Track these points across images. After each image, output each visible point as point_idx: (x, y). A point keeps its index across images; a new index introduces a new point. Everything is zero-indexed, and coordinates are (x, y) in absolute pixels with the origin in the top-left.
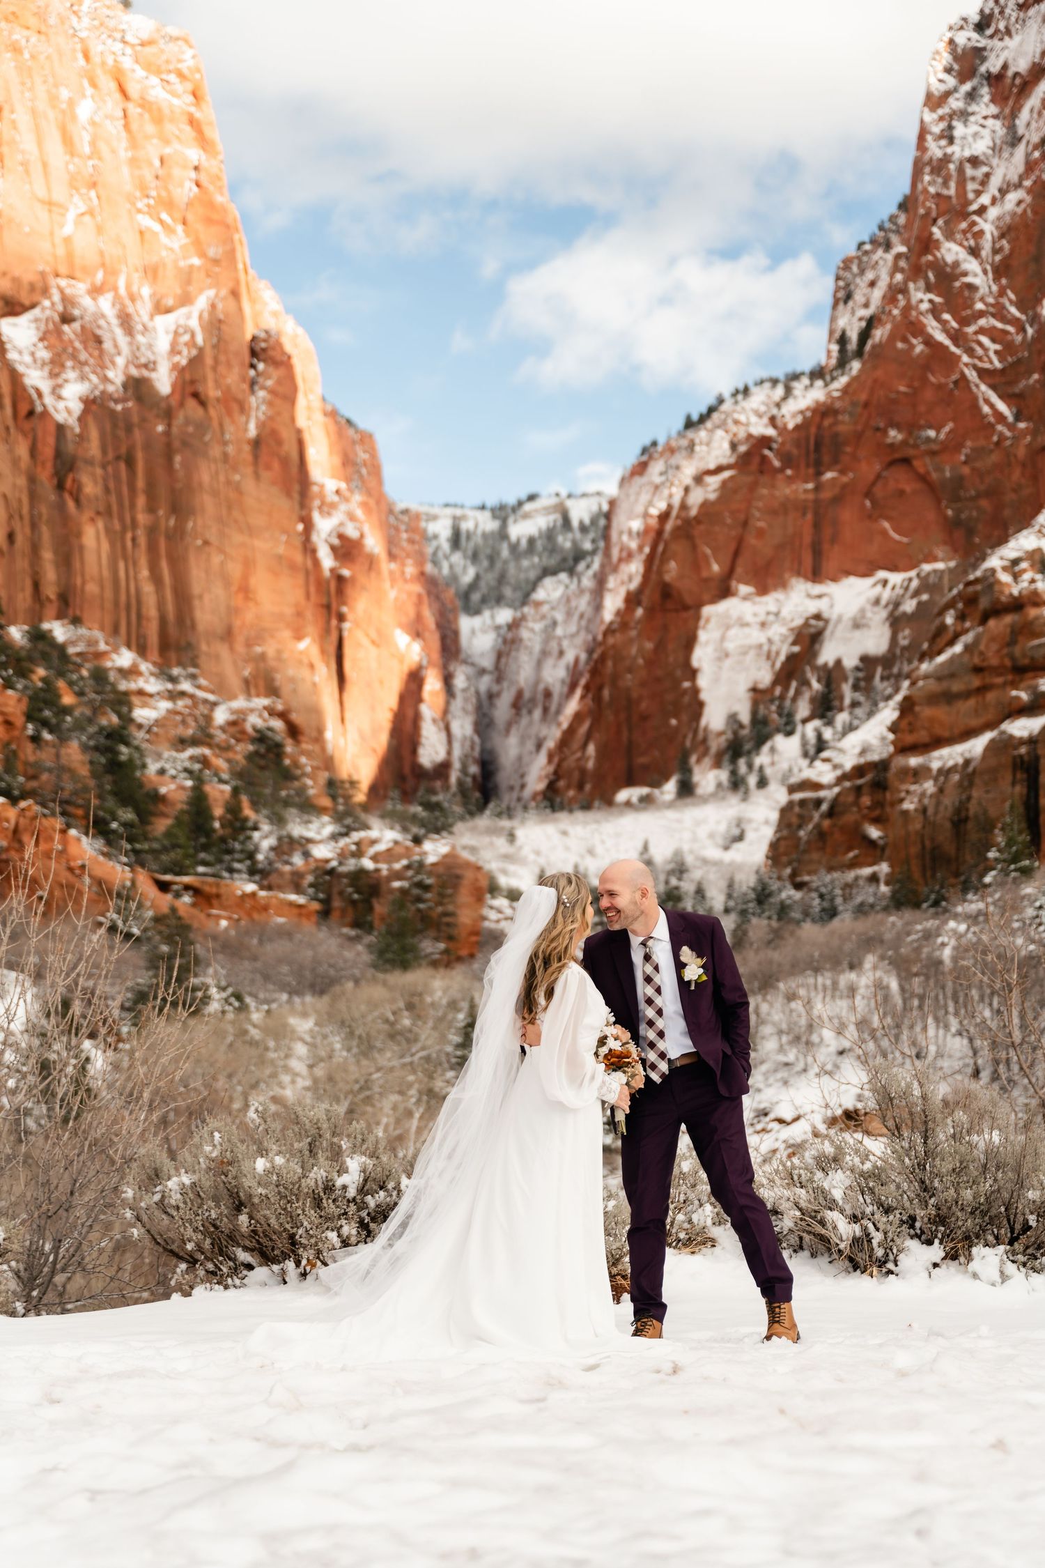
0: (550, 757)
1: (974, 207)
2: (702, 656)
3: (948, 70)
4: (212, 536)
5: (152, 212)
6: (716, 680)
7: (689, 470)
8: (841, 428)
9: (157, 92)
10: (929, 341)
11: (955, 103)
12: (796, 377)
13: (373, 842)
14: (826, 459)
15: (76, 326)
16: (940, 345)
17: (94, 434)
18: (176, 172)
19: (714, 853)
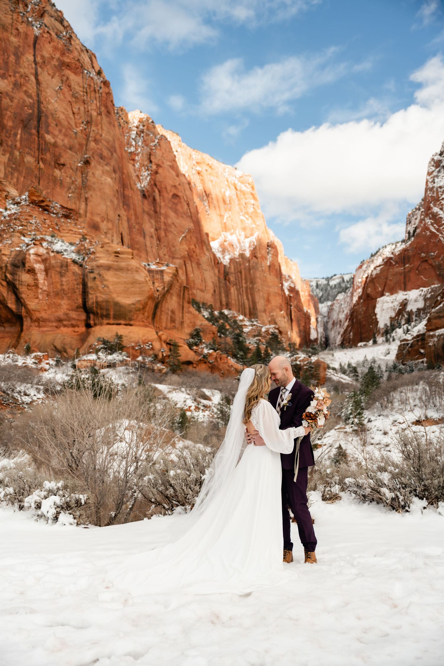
0: (342, 336)
1: (441, 198)
2: (377, 310)
3: (433, 166)
4: (260, 288)
5: (244, 215)
6: (381, 316)
7: (372, 267)
8: (409, 254)
9: (244, 188)
10: (431, 232)
11: (435, 174)
12: (398, 242)
13: (299, 357)
14: (406, 261)
15: (228, 242)
16: (434, 232)
17: (232, 267)
18: (249, 206)
19: (382, 357)
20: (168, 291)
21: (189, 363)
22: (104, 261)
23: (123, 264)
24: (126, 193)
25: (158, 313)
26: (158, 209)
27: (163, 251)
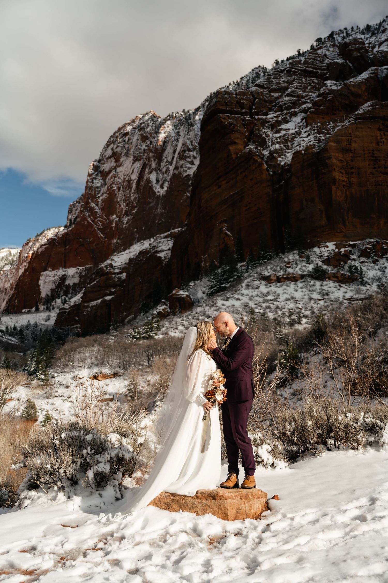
0: (7, 302)
1: (97, 196)
2: (41, 282)
3: (93, 169)
6: (44, 287)
7: (37, 245)
8: (70, 238)
10: (88, 222)
11: (94, 176)
12: (60, 227)
14: (67, 244)
16: (90, 223)
19: (43, 322)
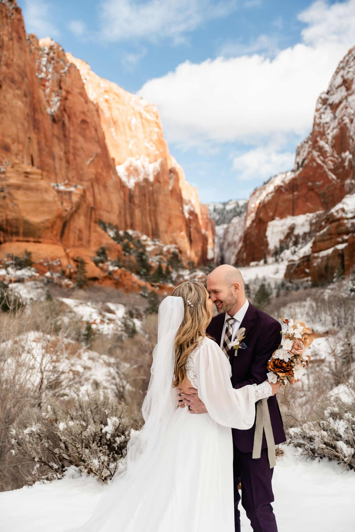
0: (236, 256)
1: (327, 133)
2: (268, 233)
3: (320, 103)
4: (162, 211)
5: (148, 142)
6: (271, 239)
7: (264, 194)
8: (298, 183)
9: (149, 117)
10: (317, 163)
11: (322, 110)
12: (287, 172)
14: (295, 189)
15: (133, 167)
16: (320, 164)
17: (137, 190)
18: (153, 134)
19: (272, 276)
20: (76, 211)
21: (95, 279)
22: (13, 181)
23: (32, 184)
24: (37, 116)
25: (66, 231)
26: (67, 133)
27: (72, 174)
